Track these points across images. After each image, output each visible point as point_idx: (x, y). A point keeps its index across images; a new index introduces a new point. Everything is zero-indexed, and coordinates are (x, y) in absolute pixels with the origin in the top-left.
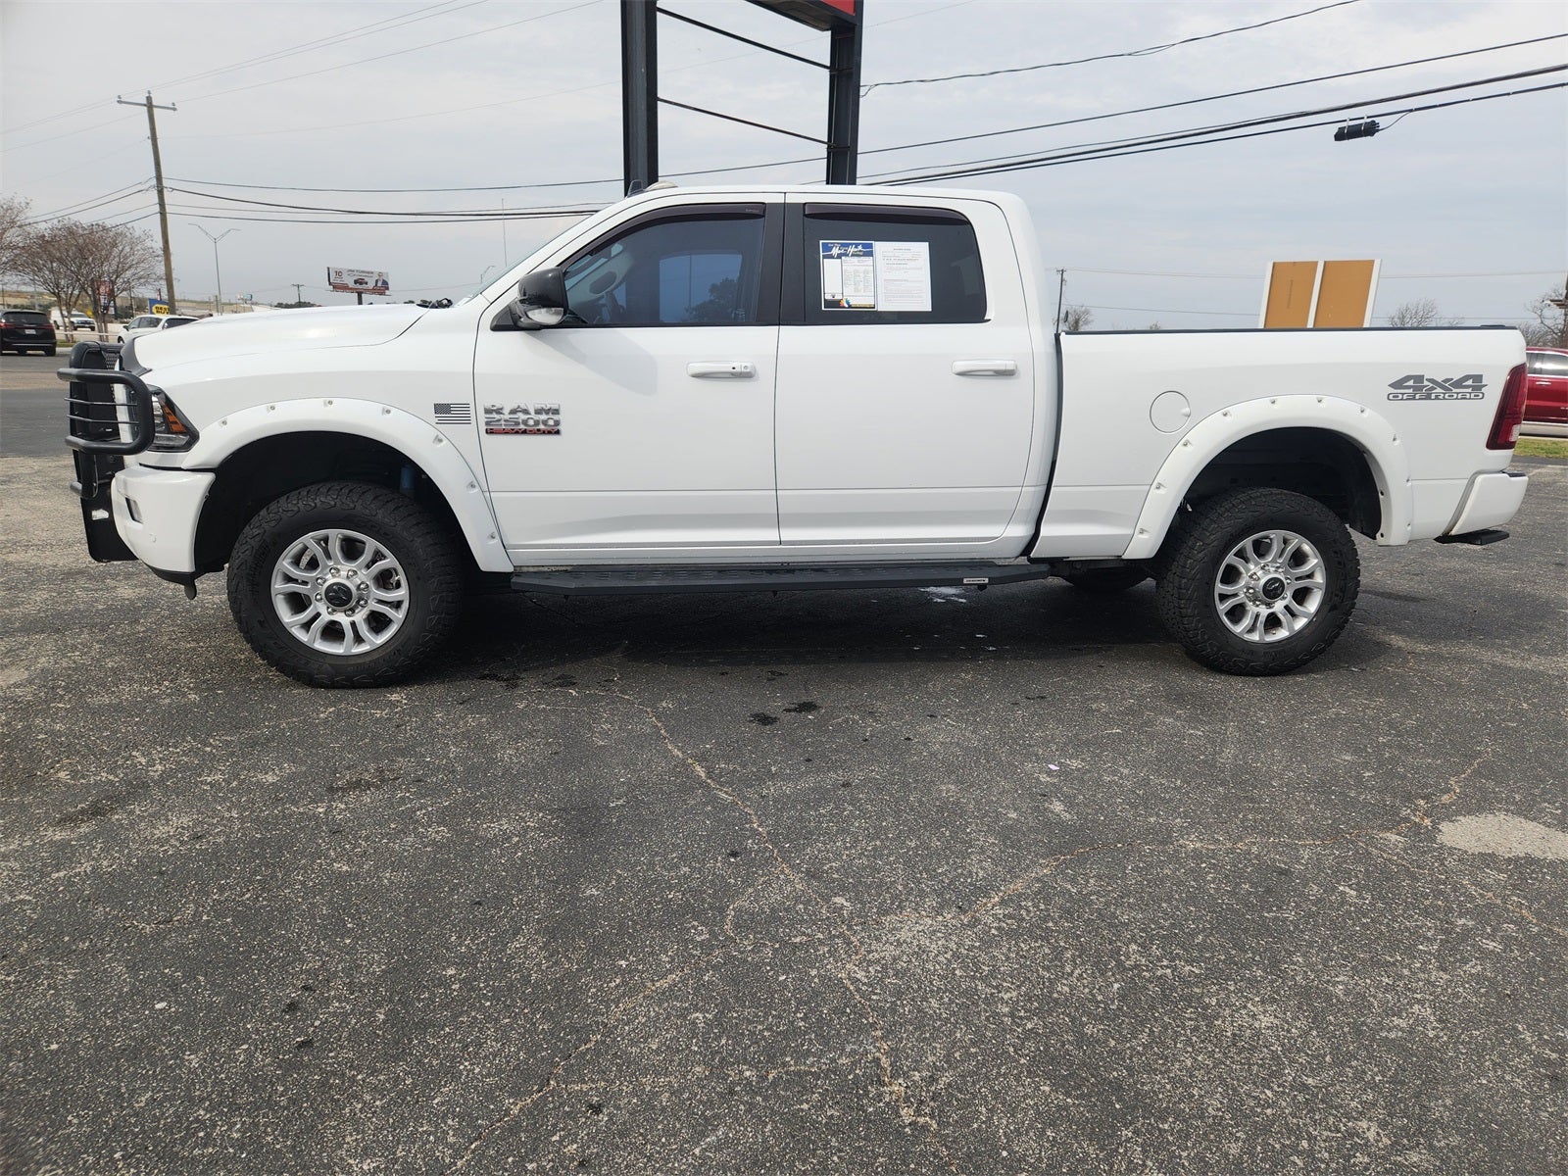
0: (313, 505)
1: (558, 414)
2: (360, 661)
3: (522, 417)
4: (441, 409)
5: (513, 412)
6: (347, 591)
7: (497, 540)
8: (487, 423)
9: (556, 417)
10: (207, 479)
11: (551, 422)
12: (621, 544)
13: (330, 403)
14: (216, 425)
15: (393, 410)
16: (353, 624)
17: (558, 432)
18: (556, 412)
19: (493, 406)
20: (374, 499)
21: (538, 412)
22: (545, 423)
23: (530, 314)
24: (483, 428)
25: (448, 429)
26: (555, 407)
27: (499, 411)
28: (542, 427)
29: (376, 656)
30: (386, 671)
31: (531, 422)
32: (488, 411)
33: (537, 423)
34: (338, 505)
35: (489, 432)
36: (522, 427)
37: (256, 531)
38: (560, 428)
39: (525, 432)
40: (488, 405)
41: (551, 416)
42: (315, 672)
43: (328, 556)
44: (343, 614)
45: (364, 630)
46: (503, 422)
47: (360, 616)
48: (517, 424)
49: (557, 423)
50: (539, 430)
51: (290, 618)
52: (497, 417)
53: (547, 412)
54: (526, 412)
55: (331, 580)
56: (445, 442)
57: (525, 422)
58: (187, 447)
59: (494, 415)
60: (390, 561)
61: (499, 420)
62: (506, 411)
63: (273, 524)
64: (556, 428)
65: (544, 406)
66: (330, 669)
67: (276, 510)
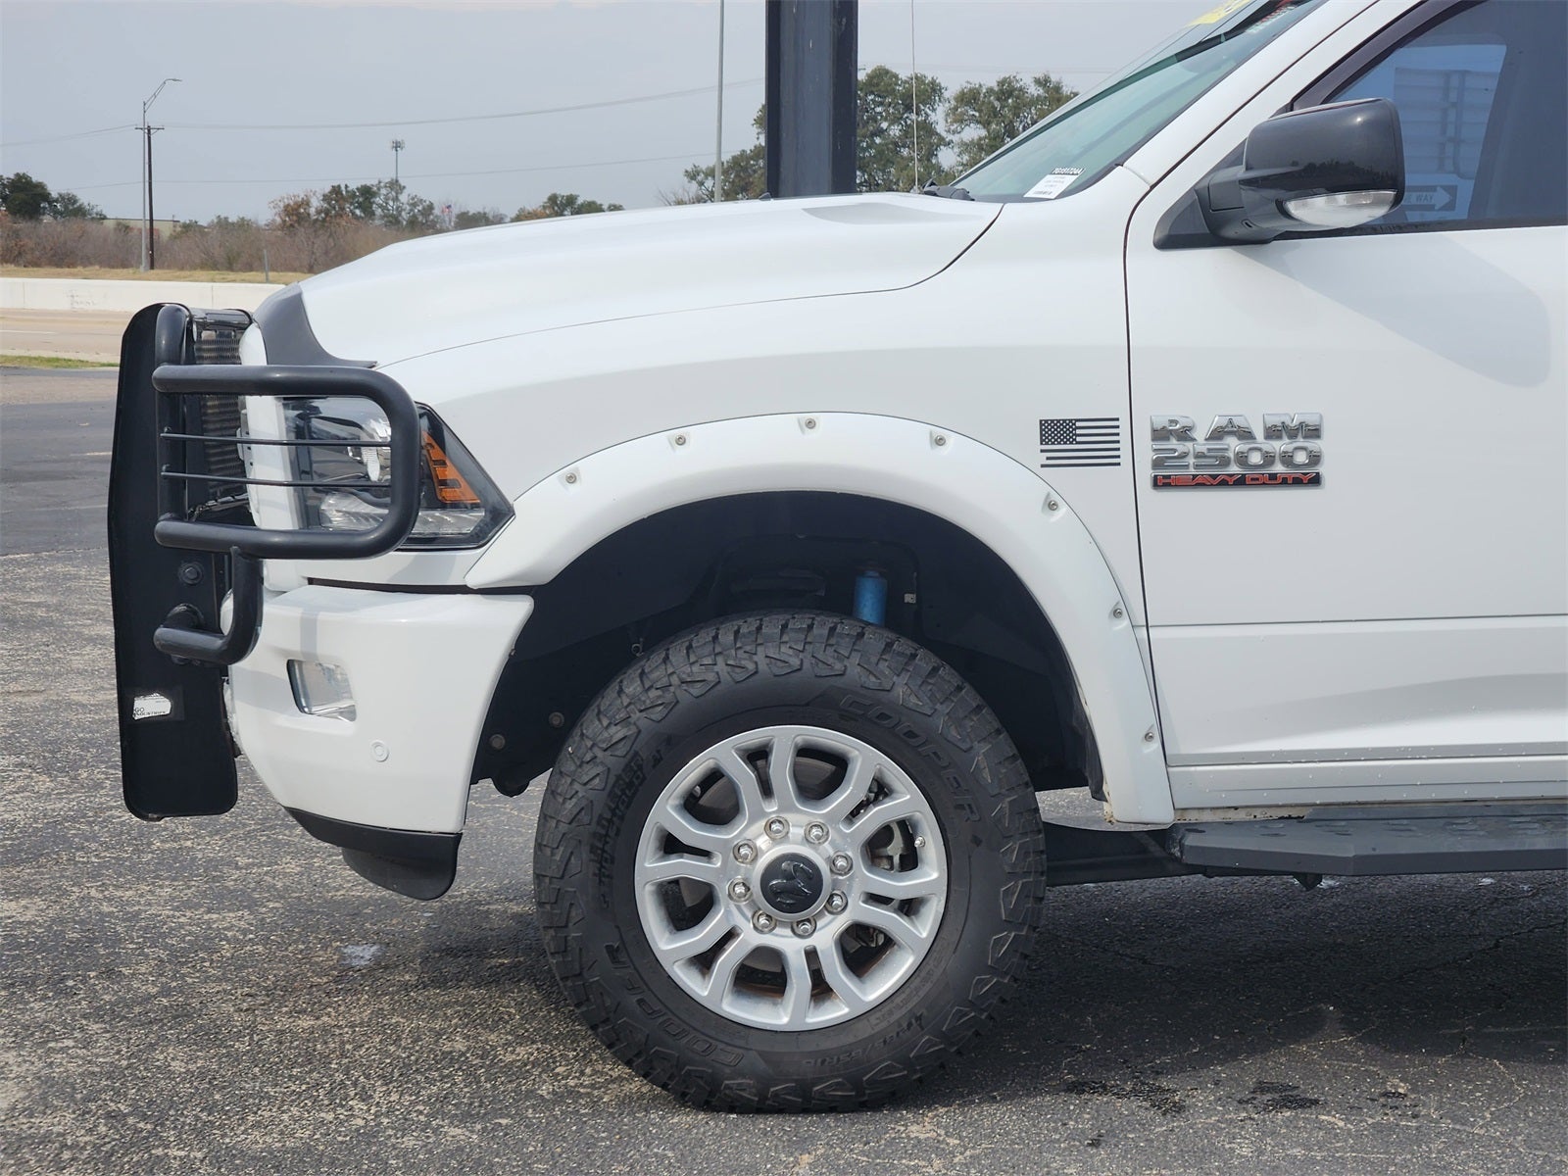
0: (751, 667)
1: (1318, 437)
2: (828, 1044)
3: (1233, 445)
4: (1057, 433)
5: (1218, 434)
6: (813, 877)
7: (1156, 745)
8: (1157, 464)
9: (1312, 444)
10: (520, 609)
11: (1301, 458)
12: (1437, 748)
13: (811, 424)
14: (554, 484)
15: (952, 439)
16: (812, 955)
17: (1315, 481)
18: (1315, 432)
19: (1174, 422)
20: (884, 652)
21: (1273, 433)
22: (1287, 459)
23: (1292, 207)
24: (1146, 474)
25: (1068, 479)
26: (1311, 420)
27: (1184, 434)
28: (1279, 468)
29: (864, 1031)
30: (889, 1070)
31: (1256, 458)
32: (1159, 434)
33: (1269, 459)
34: (806, 665)
35: (1160, 483)
36: (1234, 469)
37: (618, 733)
38: (1322, 469)
39: (1240, 482)
40: (1161, 422)
41: (1300, 442)
42: (727, 1070)
43: (767, 790)
44: (788, 932)
45: (835, 971)
46: (1191, 460)
47: (826, 935)
48: (1225, 462)
49: (1315, 458)
50: (1273, 477)
51: (668, 943)
52: (1181, 447)
53: (1293, 433)
54: (1246, 435)
55: (769, 851)
56: (1063, 510)
57: (1242, 459)
58: (479, 538)
59: (1173, 443)
60: (907, 799)
61: (1184, 455)
62: (1200, 434)
63: (657, 713)
64: (1312, 471)
65: (1288, 422)
66: (761, 1065)
67: (665, 681)
